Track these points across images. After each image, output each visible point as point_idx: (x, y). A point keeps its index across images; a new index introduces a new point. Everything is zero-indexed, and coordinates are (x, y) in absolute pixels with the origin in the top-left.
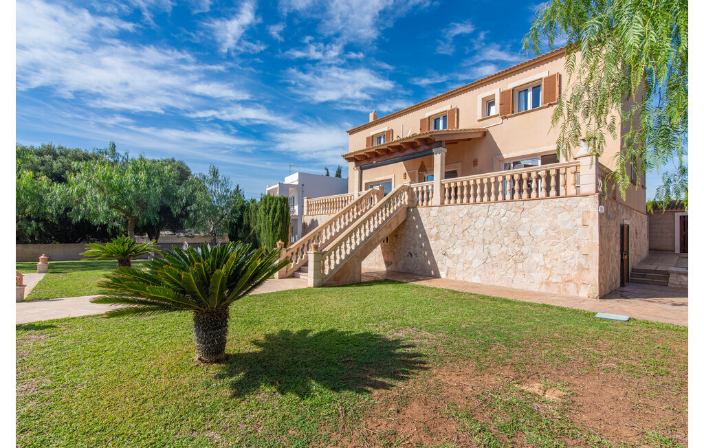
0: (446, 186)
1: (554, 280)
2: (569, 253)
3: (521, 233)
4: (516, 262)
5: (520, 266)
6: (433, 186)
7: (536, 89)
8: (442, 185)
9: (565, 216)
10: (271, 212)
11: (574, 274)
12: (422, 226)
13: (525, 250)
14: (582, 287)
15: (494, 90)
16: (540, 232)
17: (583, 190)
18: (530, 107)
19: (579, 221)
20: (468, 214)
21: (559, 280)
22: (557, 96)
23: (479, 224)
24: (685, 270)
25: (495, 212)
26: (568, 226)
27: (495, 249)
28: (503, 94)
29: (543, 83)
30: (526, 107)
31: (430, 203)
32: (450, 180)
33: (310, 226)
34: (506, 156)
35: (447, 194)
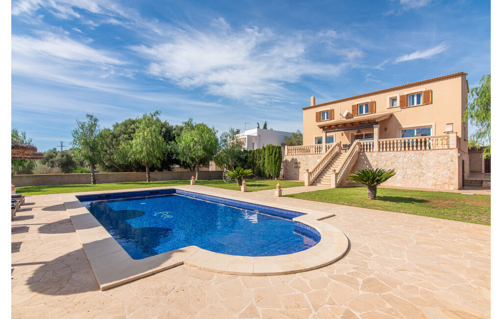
0: (381, 143)
1: (438, 183)
2: (445, 172)
3: (422, 164)
4: (420, 177)
5: (422, 178)
6: (373, 143)
7: (419, 95)
8: (379, 142)
9: (443, 157)
11: (447, 181)
12: (368, 161)
13: (424, 171)
14: (451, 186)
15: (397, 94)
16: (431, 164)
17: (451, 147)
18: (415, 104)
19: (449, 159)
20: (394, 156)
21: (440, 183)
22: (430, 101)
23: (400, 160)
24: (489, 180)
25: (409, 155)
26: (445, 161)
27: (409, 171)
28: (401, 97)
29: (423, 94)
30: (413, 104)
31: (371, 150)
32: (383, 140)
33: (291, 161)
34: (403, 127)
35: (381, 146)
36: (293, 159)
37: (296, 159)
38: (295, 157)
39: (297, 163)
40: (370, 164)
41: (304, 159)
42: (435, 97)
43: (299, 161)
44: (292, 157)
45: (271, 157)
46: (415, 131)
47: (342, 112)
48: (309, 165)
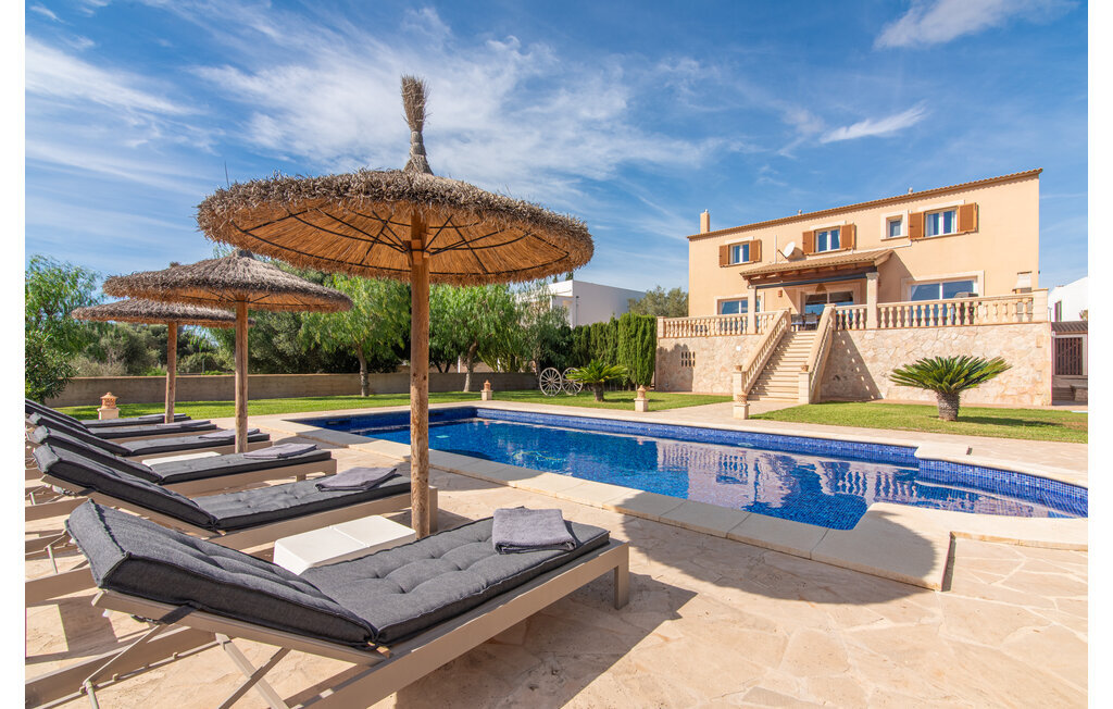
0: (883, 310)
1: (1009, 393)
2: (1023, 370)
6: (865, 310)
7: (948, 215)
8: (879, 310)
9: (1020, 339)
10: (639, 334)
11: (1027, 387)
12: (854, 349)
14: (1036, 398)
15: (903, 211)
16: (995, 353)
17: (1035, 318)
18: (941, 232)
19: (1033, 344)
20: (913, 337)
21: (1014, 392)
22: (975, 226)
24: (1084, 386)
26: (1023, 348)
28: (913, 217)
29: (959, 211)
30: (936, 232)
31: (861, 326)
32: (886, 304)
33: (672, 351)
34: (916, 278)
35: (883, 318)
36: (677, 346)
37: (685, 346)
38: (681, 342)
39: (687, 355)
40: (858, 354)
41: (705, 345)
42: (985, 218)
43: (691, 351)
44: (674, 342)
45: (633, 340)
46: (941, 287)
47: (780, 245)
48: (717, 358)
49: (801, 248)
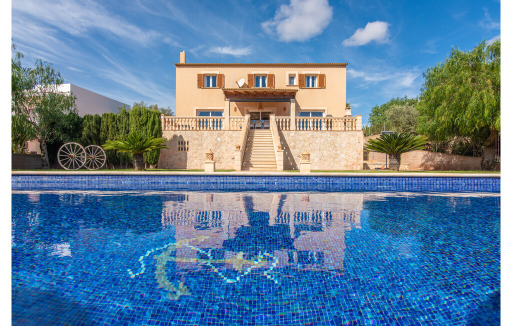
0: (298, 120)
2: (354, 153)
3: (336, 145)
4: (334, 158)
5: (336, 159)
6: (290, 120)
7: (314, 78)
8: (296, 120)
9: (353, 138)
11: (355, 161)
12: (285, 141)
13: (338, 152)
14: (358, 166)
15: (296, 71)
16: (344, 145)
17: (357, 129)
18: (310, 86)
19: (357, 141)
20: (312, 136)
21: (350, 164)
22: (324, 85)
23: (317, 141)
25: (325, 136)
26: (354, 143)
27: (325, 153)
29: (318, 76)
30: (308, 86)
31: (288, 128)
32: (299, 117)
33: (171, 140)
35: (298, 125)
36: (175, 136)
37: (181, 136)
38: (178, 133)
39: (182, 142)
40: (287, 144)
41: (196, 136)
42: (328, 81)
43: (186, 140)
44: (173, 133)
46: (310, 112)
48: (205, 145)
49: (247, 83)
